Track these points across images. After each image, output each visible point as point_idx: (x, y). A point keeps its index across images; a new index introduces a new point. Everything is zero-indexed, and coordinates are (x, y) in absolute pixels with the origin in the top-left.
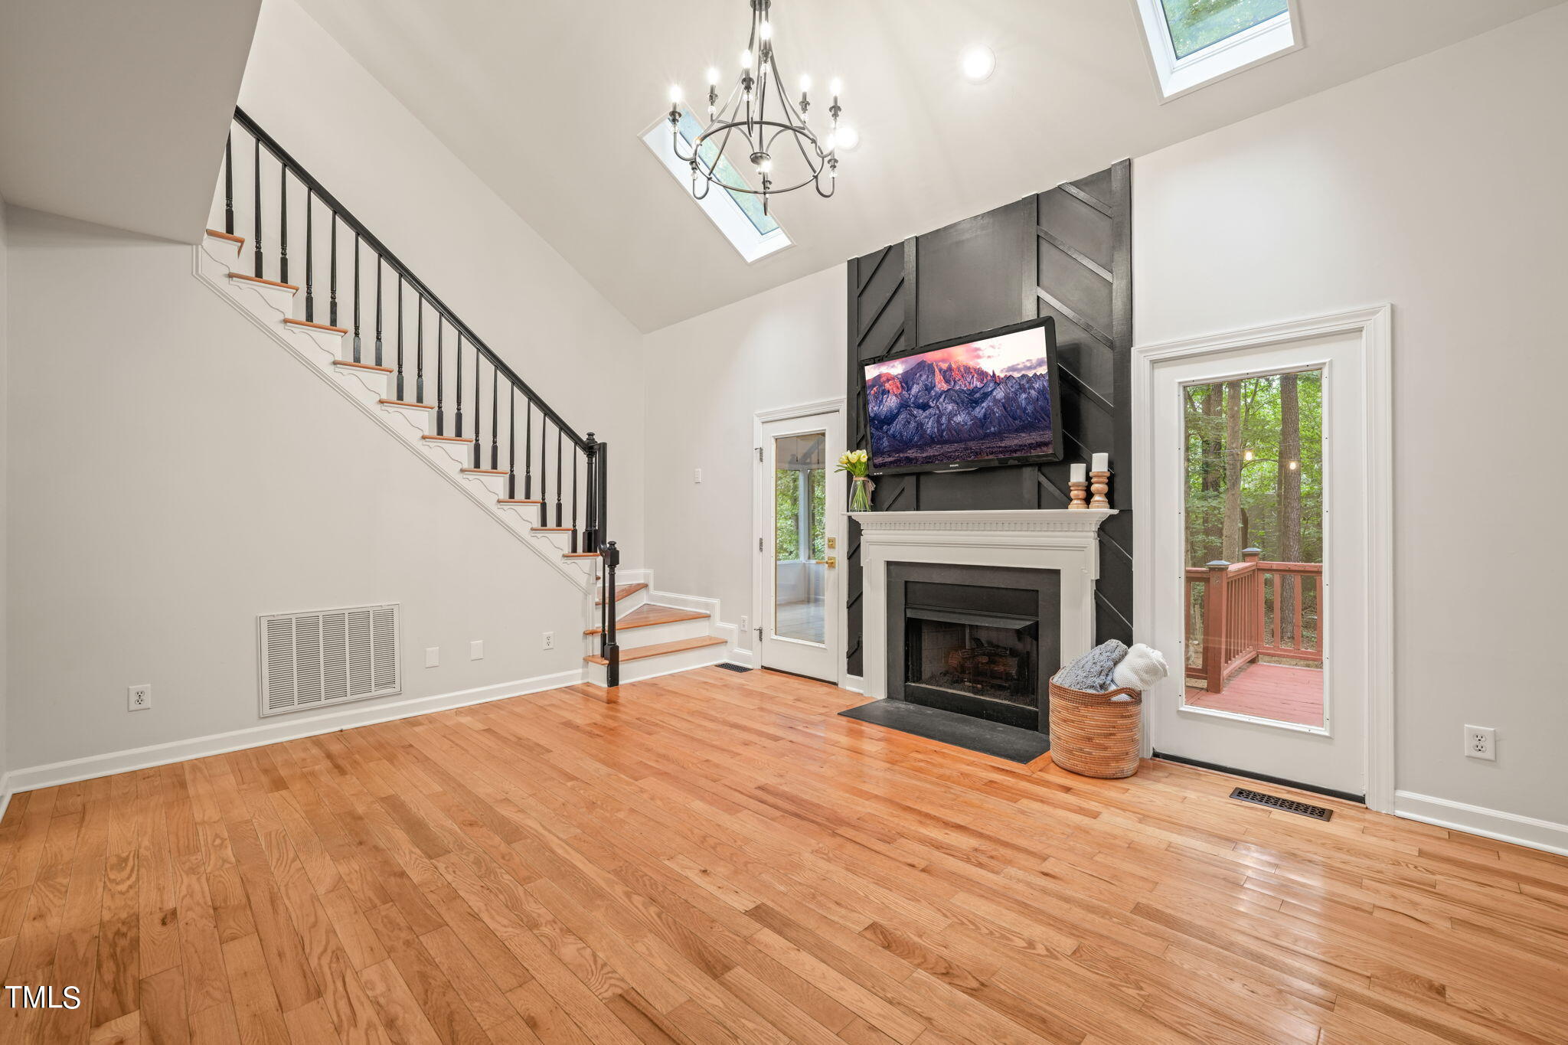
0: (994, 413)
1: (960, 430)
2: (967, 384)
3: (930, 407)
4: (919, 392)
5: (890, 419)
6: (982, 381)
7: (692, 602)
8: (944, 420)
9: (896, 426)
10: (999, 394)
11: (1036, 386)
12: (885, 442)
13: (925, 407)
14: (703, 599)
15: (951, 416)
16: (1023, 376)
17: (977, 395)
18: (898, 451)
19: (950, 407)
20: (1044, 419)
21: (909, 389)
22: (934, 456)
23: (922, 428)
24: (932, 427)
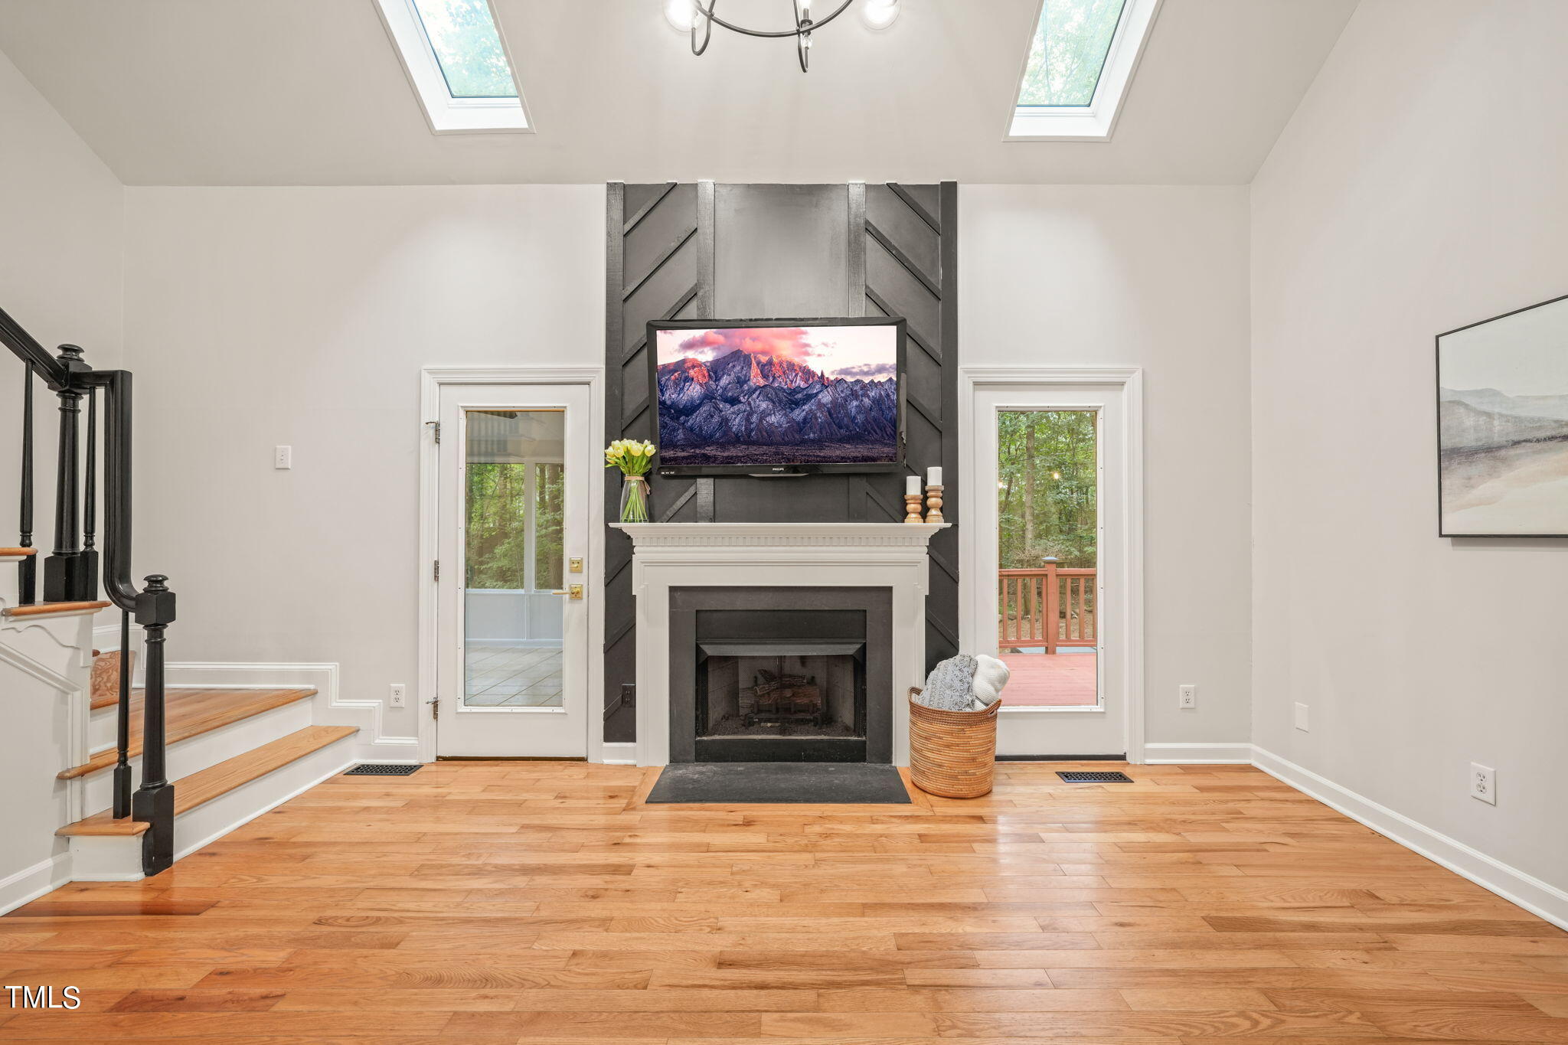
0: (816, 418)
1: (773, 432)
2: (789, 382)
3: (740, 402)
4: (728, 384)
5: (691, 409)
6: (806, 381)
8: (754, 418)
9: (696, 419)
10: (826, 397)
11: (872, 394)
12: (680, 435)
13: (734, 401)
15: (764, 415)
16: (858, 382)
17: (800, 396)
18: (696, 447)
19: (764, 405)
20: (875, 431)
21: (717, 379)
22: (737, 457)
23: (727, 424)
24: (739, 425)
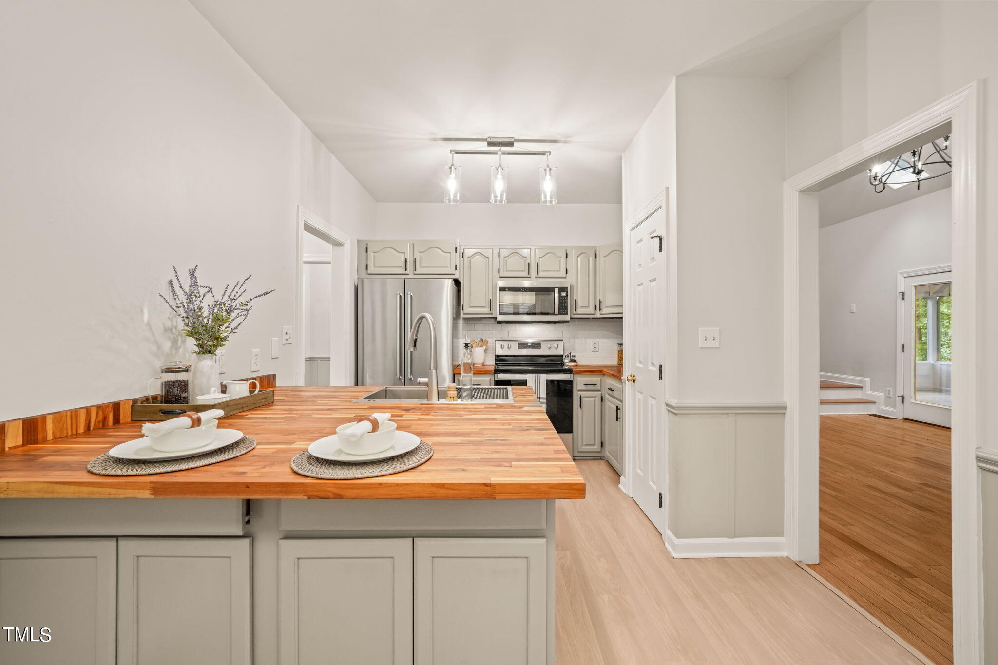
7: (848, 379)
14: (856, 378)
